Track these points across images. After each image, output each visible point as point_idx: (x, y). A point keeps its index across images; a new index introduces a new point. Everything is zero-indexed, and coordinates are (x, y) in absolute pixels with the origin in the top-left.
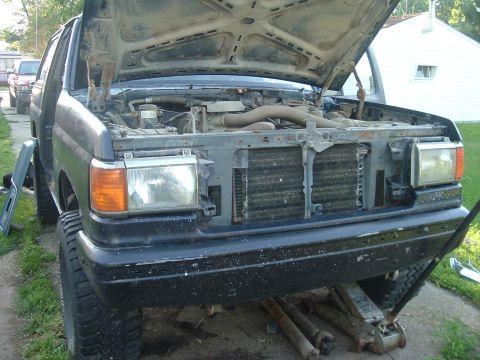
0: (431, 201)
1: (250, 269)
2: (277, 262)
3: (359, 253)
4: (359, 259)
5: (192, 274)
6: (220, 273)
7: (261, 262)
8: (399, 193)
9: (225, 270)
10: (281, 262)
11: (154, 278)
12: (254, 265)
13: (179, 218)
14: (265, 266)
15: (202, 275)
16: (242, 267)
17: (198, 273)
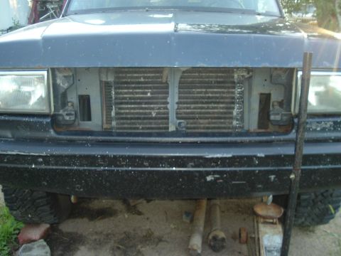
0: (315, 130)
1: (89, 170)
2: (116, 169)
3: (208, 173)
4: (209, 178)
5: (38, 167)
6: (62, 170)
7: (100, 165)
8: (278, 118)
9: (66, 168)
10: (120, 169)
11: (8, 165)
12: (93, 168)
13: (35, 119)
14: (105, 170)
15: (46, 169)
16: (81, 168)
17: (43, 167)
